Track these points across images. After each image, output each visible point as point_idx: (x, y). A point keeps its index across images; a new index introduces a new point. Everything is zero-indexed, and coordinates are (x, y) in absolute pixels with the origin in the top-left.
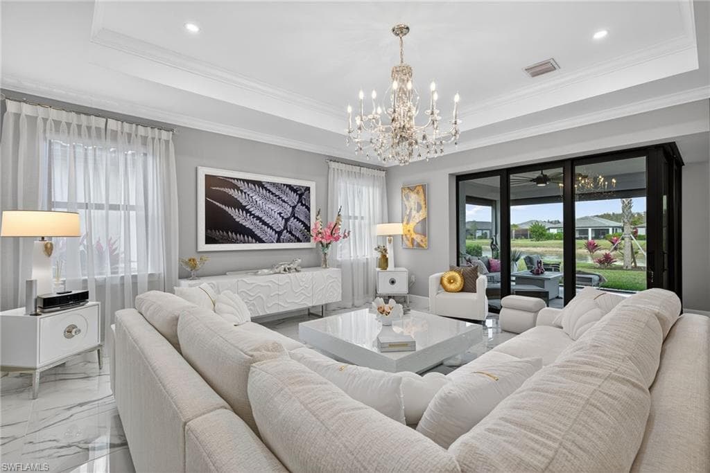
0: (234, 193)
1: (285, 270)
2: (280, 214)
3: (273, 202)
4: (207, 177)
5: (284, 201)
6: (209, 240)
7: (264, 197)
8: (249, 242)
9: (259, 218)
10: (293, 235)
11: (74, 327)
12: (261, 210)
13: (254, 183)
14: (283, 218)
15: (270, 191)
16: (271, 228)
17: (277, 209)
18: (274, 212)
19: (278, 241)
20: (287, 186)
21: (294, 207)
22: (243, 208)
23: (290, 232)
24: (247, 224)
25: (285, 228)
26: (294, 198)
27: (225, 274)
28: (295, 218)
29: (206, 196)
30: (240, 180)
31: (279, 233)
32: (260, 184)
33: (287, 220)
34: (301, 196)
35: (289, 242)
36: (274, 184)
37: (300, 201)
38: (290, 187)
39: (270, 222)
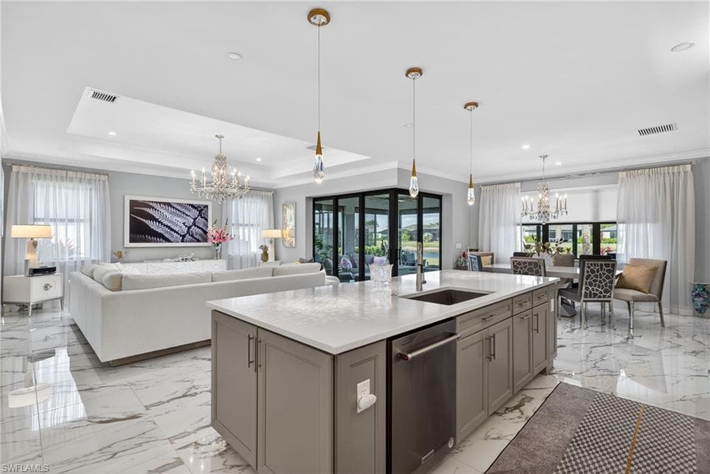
0: (150, 211)
1: (183, 259)
2: (184, 223)
3: (180, 216)
4: (131, 201)
5: (187, 215)
6: (132, 240)
7: (171, 213)
8: (160, 242)
9: (167, 226)
10: (194, 237)
11: (48, 284)
12: (170, 221)
13: (165, 204)
14: (186, 226)
15: (176, 209)
16: (177, 233)
17: (181, 220)
18: (179, 223)
19: (182, 241)
20: (190, 205)
21: (195, 219)
22: (157, 220)
23: (192, 236)
24: (159, 231)
25: (188, 232)
26: (195, 213)
27: (143, 262)
28: (196, 226)
29: (130, 213)
30: (155, 202)
31: (184, 236)
32: (169, 204)
33: (189, 228)
34: (200, 211)
35: (190, 242)
36: (179, 204)
37: (200, 214)
38: (193, 206)
39: (177, 229)
